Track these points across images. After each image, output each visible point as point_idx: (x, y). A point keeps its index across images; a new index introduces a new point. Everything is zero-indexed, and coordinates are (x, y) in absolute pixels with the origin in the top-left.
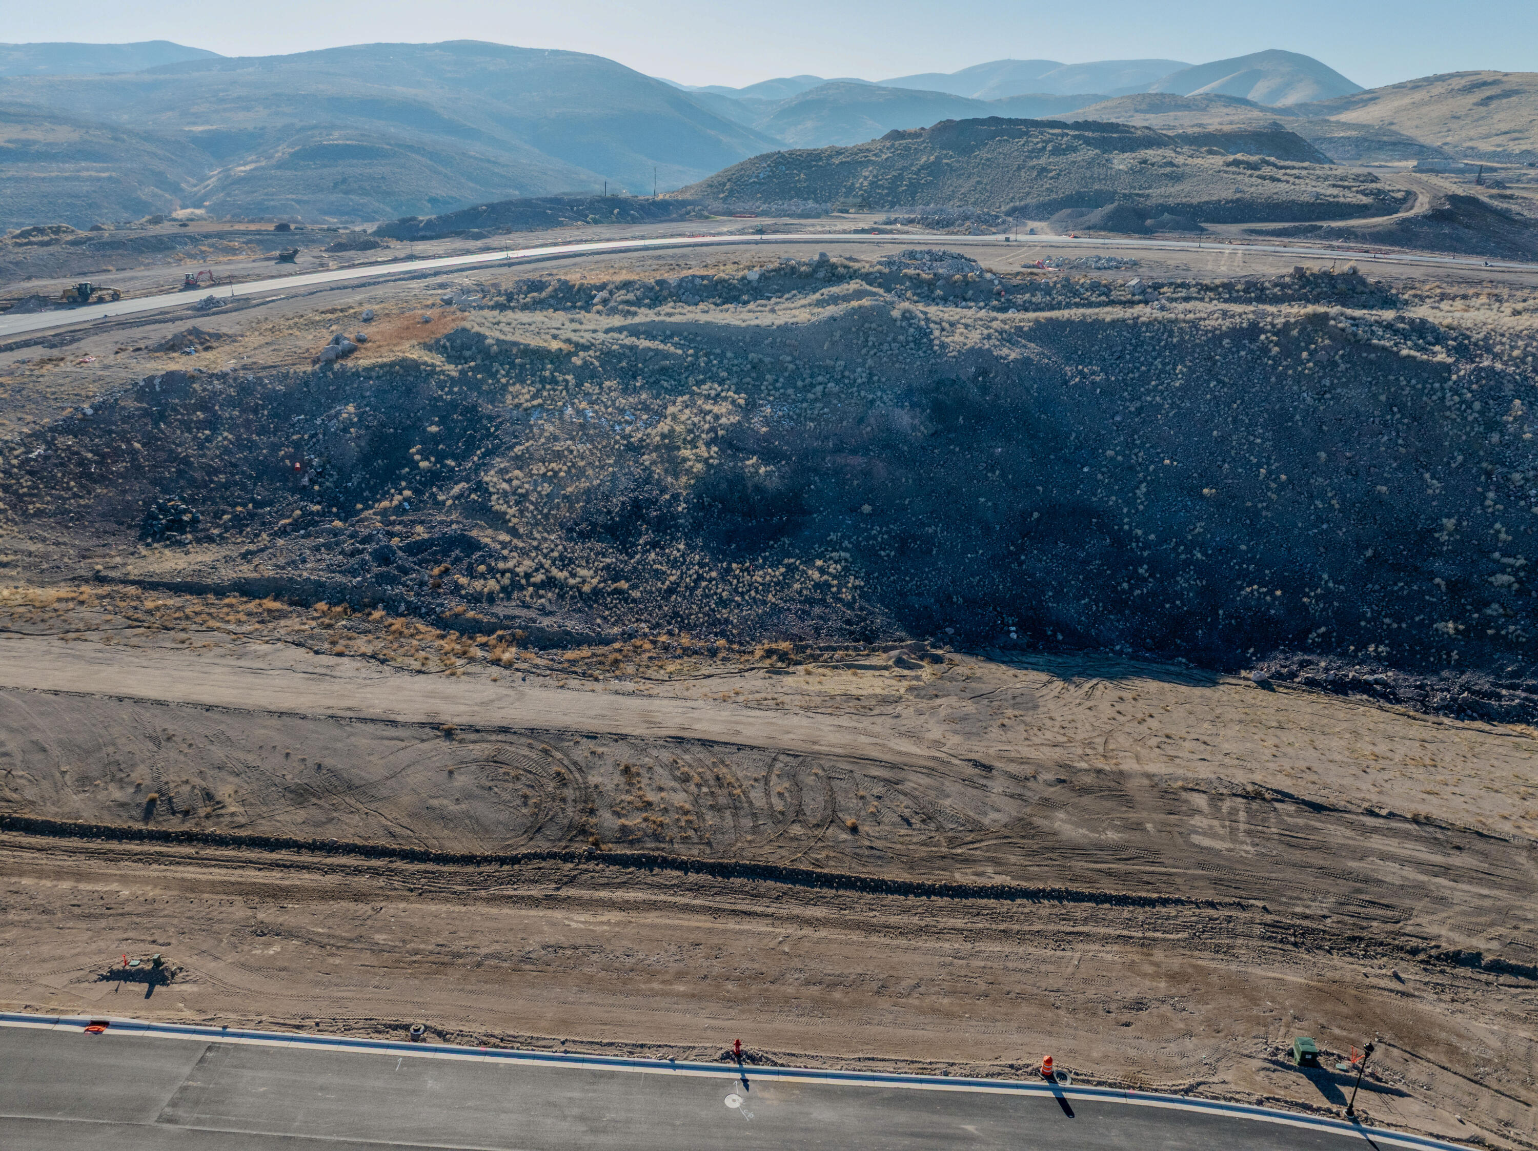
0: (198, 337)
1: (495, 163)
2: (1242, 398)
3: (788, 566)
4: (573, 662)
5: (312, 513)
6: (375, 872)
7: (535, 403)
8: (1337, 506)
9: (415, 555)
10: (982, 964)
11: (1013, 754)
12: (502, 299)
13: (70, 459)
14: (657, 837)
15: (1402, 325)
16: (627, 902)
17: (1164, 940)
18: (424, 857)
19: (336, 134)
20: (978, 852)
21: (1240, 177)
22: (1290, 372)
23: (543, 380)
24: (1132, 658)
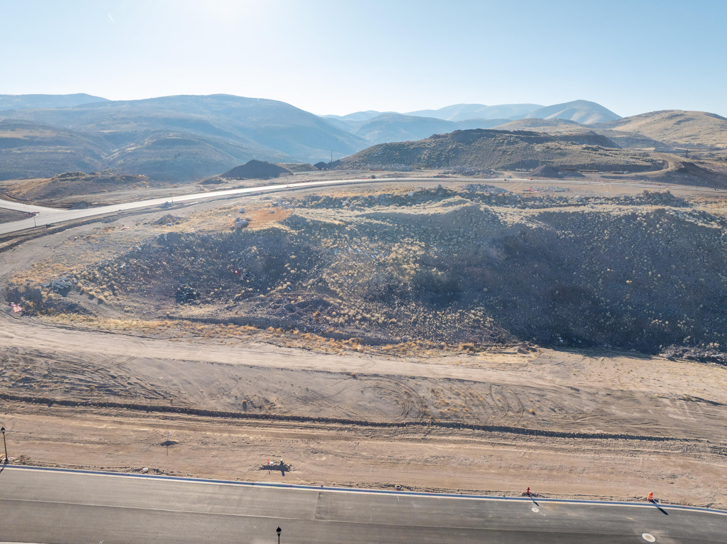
0: (171, 218)
1: (242, 148)
2: (635, 243)
3: (460, 313)
4: (388, 350)
5: (249, 291)
6: (349, 430)
7: (335, 246)
8: (684, 287)
9: (303, 308)
10: (606, 462)
11: (585, 385)
12: (301, 204)
13: (137, 269)
14: (456, 416)
15: (696, 214)
16: (455, 440)
17: (672, 453)
18: (366, 424)
19: (171, 134)
20: (586, 421)
21: (591, 154)
22: (653, 233)
23: (335, 237)
24: (613, 350)
